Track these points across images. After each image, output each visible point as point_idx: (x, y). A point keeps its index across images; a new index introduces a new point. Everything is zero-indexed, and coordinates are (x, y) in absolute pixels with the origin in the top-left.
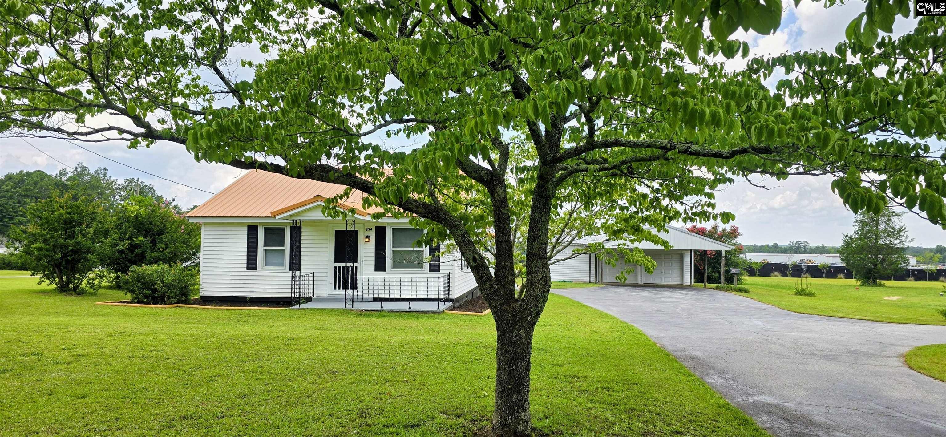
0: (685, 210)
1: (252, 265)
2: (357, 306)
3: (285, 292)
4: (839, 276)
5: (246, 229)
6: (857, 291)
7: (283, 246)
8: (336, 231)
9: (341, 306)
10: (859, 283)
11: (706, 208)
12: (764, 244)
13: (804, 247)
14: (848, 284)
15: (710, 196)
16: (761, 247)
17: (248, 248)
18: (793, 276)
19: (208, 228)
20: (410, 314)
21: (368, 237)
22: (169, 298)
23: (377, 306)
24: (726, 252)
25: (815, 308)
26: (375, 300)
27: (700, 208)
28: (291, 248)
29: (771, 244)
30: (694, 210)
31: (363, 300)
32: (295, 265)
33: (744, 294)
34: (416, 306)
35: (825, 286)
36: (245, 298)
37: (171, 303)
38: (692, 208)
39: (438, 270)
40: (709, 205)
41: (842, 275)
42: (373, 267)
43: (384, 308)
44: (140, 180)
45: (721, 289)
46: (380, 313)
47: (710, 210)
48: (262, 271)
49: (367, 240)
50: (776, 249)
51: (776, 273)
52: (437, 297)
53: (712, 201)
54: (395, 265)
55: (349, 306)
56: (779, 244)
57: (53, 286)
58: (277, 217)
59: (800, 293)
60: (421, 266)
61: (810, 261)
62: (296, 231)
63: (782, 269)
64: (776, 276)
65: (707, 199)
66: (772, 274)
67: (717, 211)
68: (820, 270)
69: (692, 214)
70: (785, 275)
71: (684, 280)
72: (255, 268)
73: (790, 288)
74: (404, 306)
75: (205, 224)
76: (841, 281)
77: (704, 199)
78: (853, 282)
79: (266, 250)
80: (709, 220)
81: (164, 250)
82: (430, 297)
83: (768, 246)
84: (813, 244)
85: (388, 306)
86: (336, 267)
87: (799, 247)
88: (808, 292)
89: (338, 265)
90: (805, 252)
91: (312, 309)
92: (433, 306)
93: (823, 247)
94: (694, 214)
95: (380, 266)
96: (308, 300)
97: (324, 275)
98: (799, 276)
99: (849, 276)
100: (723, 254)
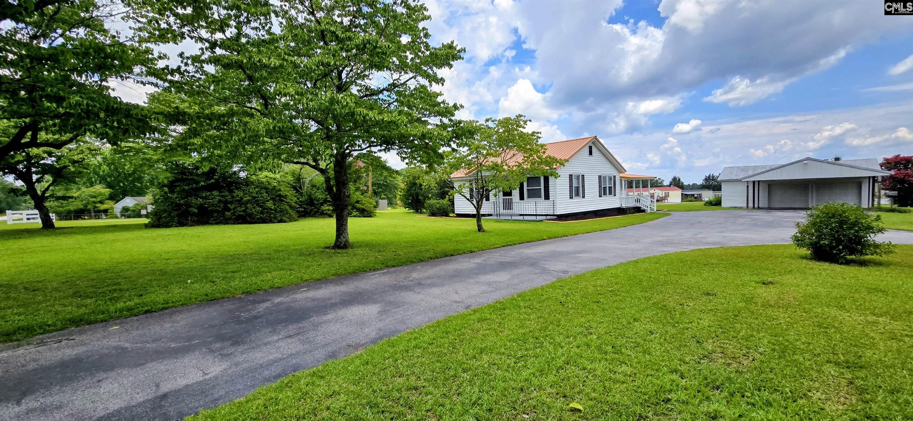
2: (513, 218)
23: (521, 218)
26: (521, 215)
31: (515, 215)
36: (470, 214)
39: (548, 199)
42: (519, 198)
43: (524, 219)
46: (523, 221)
54: (529, 197)
58: (467, 176)
60: (540, 197)
74: (534, 218)
75: (455, 181)
85: (526, 218)
89: (504, 198)
95: (522, 198)
97: (498, 203)
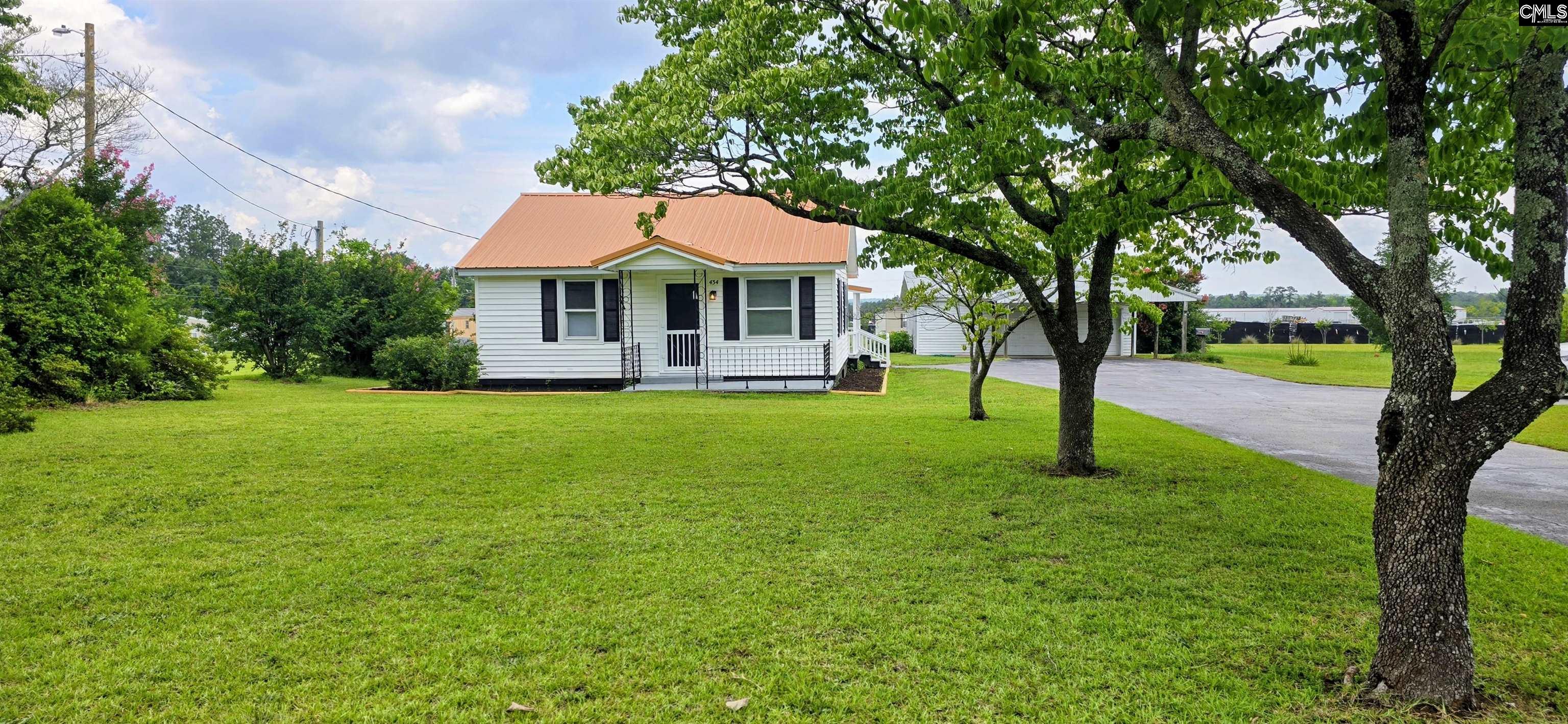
0: (1226, 251)
1: (550, 334)
2: (713, 386)
3: (613, 371)
4: (1347, 339)
5: (539, 284)
6: (1377, 359)
7: (594, 308)
8: (668, 286)
9: (692, 387)
10: (1379, 347)
11: (1249, 247)
12: (1224, 293)
13: (1289, 297)
14: (1364, 350)
15: (1256, 235)
16: (1221, 298)
17: (543, 310)
18: (1276, 341)
19: (483, 284)
20: (787, 395)
21: (714, 293)
22: (448, 381)
23: (737, 386)
24: (1190, 303)
25: (1324, 378)
26: (730, 379)
27: (1243, 247)
28: (606, 310)
29: (1236, 293)
30: (1237, 250)
32: (613, 333)
33: (1215, 364)
34: (792, 385)
35: (1329, 353)
36: (544, 380)
37: (451, 389)
38: (1234, 248)
39: (813, 337)
40: (1253, 244)
41: (1351, 339)
42: (722, 335)
43: (750, 388)
44: (202, 209)
45: (1182, 359)
46: (746, 393)
47: (1253, 250)
48: (564, 344)
49: (712, 297)
50: (1243, 301)
51: (1249, 338)
52: (822, 373)
53: (1257, 240)
54: (752, 331)
55: (703, 387)
56: (1249, 294)
57: (261, 371)
58: (600, 267)
59: (1296, 361)
60: (789, 332)
61: (1299, 318)
62: (612, 286)
63: (1259, 331)
64: (1249, 342)
65: (1252, 238)
66: (1243, 340)
67: (1261, 250)
68: (1318, 331)
69: (1233, 254)
70: (1263, 340)
71: (1122, 348)
72: (555, 340)
73: (1278, 357)
74: (779, 385)
75: (480, 278)
76: (1350, 347)
77: (1248, 238)
78: (1369, 347)
79: (568, 313)
80: (1250, 260)
81: (395, 318)
82: (813, 373)
83: (1231, 296)
84: (1303, 291)
85: (754, 385)
86: (669, 336)
87: (1280, 298)
88: (1308, 359)
89: (672, 332)
90: (1290, 305)
91: (651, 391)
92: (818, 385)
93: (1320, 296)
94: (1235, 254)
95: (731, 332)
96: (637, 381)
97: (654, 346)
98: (1286, 341)
99: (1362, 339)
100: (1185, 308)
